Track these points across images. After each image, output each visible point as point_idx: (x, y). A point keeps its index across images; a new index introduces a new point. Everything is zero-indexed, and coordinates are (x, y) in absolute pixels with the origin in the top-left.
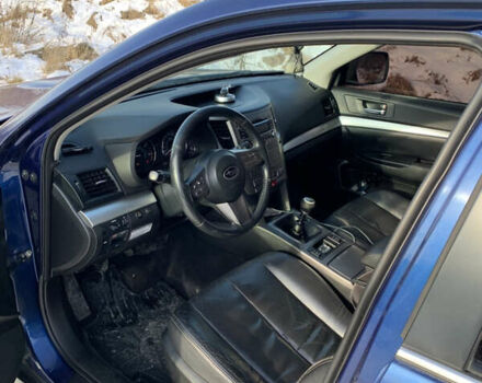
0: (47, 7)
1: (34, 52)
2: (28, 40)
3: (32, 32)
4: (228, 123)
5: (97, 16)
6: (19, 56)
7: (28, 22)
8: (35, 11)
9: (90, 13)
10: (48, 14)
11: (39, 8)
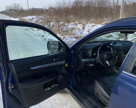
0: (79, 27)
1: (75, 37)
2: (74, 34)
3: (75, 33)
4: (111, 48)
5: (90, 30)
6: (72, 38)
7: (75, 31)
8: (76, 29)
9: (88, 29)
10: (79, 29)
11: (77, 28)
